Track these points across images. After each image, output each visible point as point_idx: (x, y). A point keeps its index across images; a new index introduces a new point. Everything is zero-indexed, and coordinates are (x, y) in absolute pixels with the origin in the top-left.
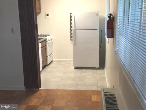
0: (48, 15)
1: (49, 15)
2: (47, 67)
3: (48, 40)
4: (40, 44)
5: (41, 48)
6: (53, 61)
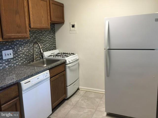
0: (73, 26)
1: (76, 26)
2: (66, 101)
3: (69, 62)
4: (47, 72)
5: (50, 78)
6: (80, 89)
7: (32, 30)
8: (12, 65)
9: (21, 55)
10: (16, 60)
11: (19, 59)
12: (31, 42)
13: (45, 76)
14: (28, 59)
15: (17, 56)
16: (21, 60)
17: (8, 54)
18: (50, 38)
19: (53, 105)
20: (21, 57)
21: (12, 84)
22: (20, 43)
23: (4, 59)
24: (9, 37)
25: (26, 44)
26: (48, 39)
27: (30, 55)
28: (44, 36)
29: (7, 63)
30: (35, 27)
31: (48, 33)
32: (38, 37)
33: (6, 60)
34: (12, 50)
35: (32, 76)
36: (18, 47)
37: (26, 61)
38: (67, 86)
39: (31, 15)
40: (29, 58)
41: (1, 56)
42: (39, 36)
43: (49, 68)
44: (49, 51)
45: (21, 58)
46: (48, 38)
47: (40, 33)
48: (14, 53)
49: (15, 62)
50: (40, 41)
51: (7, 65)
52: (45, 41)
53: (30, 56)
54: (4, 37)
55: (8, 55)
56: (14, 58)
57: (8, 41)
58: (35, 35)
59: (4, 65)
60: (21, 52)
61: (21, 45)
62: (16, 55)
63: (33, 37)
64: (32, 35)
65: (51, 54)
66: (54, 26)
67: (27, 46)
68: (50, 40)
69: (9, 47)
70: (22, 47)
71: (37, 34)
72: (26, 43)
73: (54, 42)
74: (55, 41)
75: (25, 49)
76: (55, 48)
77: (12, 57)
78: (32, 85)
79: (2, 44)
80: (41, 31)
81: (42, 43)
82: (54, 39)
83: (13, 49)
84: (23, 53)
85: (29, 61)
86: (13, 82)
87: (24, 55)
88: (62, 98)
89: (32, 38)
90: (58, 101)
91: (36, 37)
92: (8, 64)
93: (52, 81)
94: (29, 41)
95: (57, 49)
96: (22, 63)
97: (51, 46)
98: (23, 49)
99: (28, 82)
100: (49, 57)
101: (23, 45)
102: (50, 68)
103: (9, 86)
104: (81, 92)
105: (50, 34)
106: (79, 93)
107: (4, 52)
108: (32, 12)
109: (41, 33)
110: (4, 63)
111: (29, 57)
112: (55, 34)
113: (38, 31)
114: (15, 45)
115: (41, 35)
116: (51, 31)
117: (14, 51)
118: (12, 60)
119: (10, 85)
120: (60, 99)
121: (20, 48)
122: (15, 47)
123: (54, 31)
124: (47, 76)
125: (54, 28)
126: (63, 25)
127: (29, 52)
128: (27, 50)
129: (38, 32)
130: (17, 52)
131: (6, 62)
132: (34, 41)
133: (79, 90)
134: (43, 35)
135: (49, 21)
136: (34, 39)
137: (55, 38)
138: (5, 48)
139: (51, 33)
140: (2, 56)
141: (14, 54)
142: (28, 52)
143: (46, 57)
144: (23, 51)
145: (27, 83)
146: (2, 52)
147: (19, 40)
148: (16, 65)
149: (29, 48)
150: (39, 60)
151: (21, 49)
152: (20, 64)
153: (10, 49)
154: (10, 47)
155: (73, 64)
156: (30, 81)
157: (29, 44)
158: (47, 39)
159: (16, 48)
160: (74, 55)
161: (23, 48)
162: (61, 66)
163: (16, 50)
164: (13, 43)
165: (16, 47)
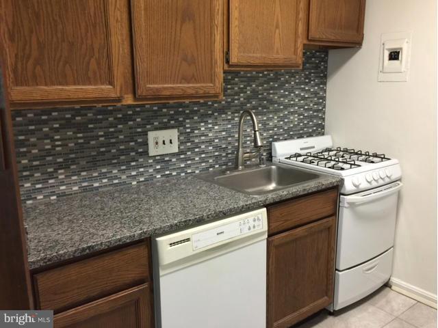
0: (394, 56)
1: (404, 56)
2: (330, 320)
3: (354, 188)
4: (259, 214)
5: (269, 236)
6: (393, 287)
7: (243, 71)
8: (174, 173)
9: (203, 147)
10: (186, 160)
11: (197, 159)
12: (238, 108)
13: (249, 229)
14: (223, 159)
15: (189, 149)
16: (203, 160)
17: (164, 141)
18: (304, 98)
19: (275, 324)
20: (203, 152)
21: (128, 241)
22: (201, 111)
23: (150, 155)
24: (153, 94)
25: (220, 114)
26: (299, 100)
27: (230, 147)
28: (285, 91)
29: (158, 167)
30: (244, 62)
31: (300, 79)
32: (262, 94)
33: (158, 158)
34: (176, 130)
35: (200, 222)
36: (196, 123)
37: (217, 166)
38: (336, 270)
39: (234, 23)
40: (226, 156)
41: (144, 145)
42: (266, 90)
43: (267, 202)
44: (298, 138)
45: (203, 156)
46: (297, 96)
47: (271, 80)
48: (182, 138)
49: (183, 165)
50: (268, 106)
51: (158, 171)
52: (286, 107)
53: (230, 152)
54: (139, 92)
55: (164, 143)
56: (181, 152)
57: (168, 103)
58: (254, 86)
59: (151, 170)
60: (203, 138)
61: (204, 117)
62: (189, 144)
63: (246, 92)
64: (242, 86)
65: (301, 149)
66: (327, 55)
67: (223, 120)
68: (307, 105)
69: (169, 121)
70: (206, 123)
71: (261, 85)
72: (222, 111)
73: (318, 111)
74: (324, 107)
75: (216, 127)
76: (319, 130)
77: (176, 150)
78: (194, 253)
79: (148, 111)
80: (276, 74)
81: (276, 111)
82: (318, 99)
83: (181, 128)
84: (210, 142)
85: (226, 165)
86: (130, 236)
87: (211, 148)
88: (311, 305)
89: (242, 95)
90: (296, 314)
91: (255, 93)
92: (162, 169)
93: (277, 247)
94: (232, 104)
95: (327, 134)
96: (203, 170)
97: (304, 124)
98: (210, 130)
99: (184, 241)
100: (290, 158)
101: (210, 116)
102: (272, 201)
103: (115, 247)
104: (394, 301)
105: (306, 84)
106: (388, 302)
107: (152, 136)
108: (240, 12)
109: (276, 79)
110: (152, 166)
111: (227, 154)
112: (325, 84)
113: (266, 73)
114: (187, 117)
115: (272, 88)
116: (310, 73)
117: (181, 134)
118: (174, 160)
119: (121, 243)
120: (304, 310)
121: (203, 124)
122: (188, 121)
123: (322, 72)
124: (254, 227)
125: (326, 62)
126: (356, 52)
127: (229, 139)
128: (224, 133)
129: (264, 76)
130: (191, 135)
131: (158, 162)
132: (248, 105)
133: (388, 289)
134: (281, 86)
135: (301, 41)
136: (248, 99)
137: (324, 98)
138: (156, 123)
139: (310, 81)
140: (147, 144)
141: (181, 143)
142: (225, 138)
143: (281, 158)
144: (210, 135)
145: (178, 243)
146: (147, 135)
147: (202, 101)
148: (186, 173)
149: (229, 126)
150: (257, 165)
151: (203, 129)
152: (197, 172)
153: (173, 127)
154: (173, 122)
155: (373, 195)
156: (188, 240)
157: (229, 115)
158: (294, 101)
159: (188, 126)
160: (386, 163)
161: (210, 126)
162: (320, 199)
163: (188, 130)
164: (181, 109)
165: (188, 123)
